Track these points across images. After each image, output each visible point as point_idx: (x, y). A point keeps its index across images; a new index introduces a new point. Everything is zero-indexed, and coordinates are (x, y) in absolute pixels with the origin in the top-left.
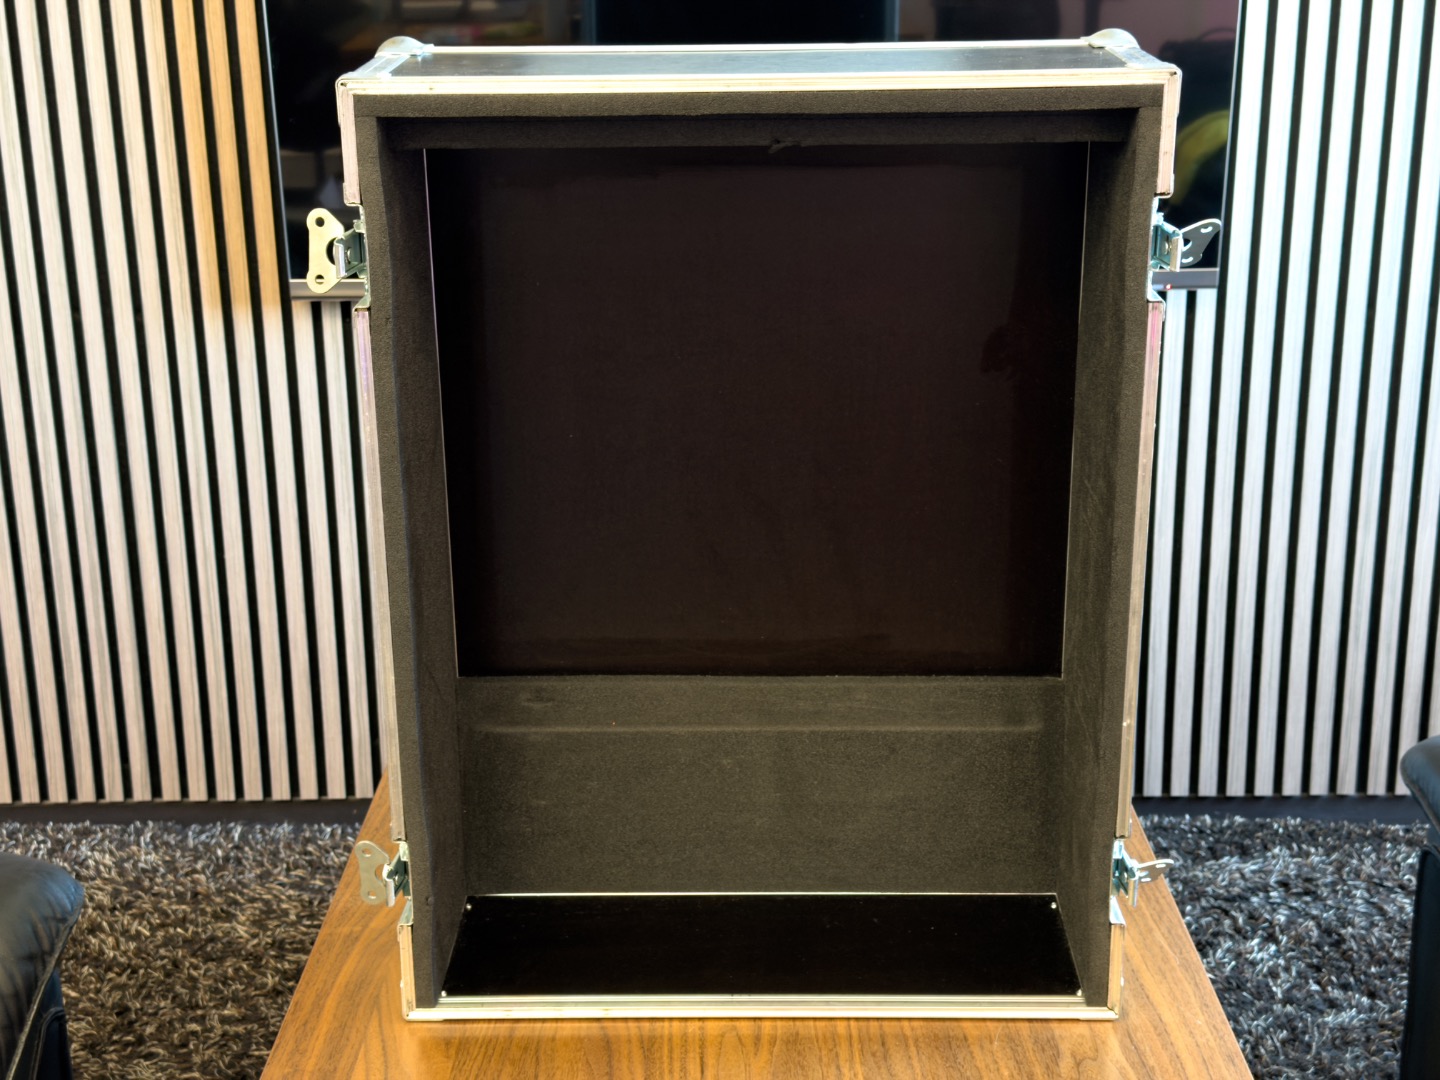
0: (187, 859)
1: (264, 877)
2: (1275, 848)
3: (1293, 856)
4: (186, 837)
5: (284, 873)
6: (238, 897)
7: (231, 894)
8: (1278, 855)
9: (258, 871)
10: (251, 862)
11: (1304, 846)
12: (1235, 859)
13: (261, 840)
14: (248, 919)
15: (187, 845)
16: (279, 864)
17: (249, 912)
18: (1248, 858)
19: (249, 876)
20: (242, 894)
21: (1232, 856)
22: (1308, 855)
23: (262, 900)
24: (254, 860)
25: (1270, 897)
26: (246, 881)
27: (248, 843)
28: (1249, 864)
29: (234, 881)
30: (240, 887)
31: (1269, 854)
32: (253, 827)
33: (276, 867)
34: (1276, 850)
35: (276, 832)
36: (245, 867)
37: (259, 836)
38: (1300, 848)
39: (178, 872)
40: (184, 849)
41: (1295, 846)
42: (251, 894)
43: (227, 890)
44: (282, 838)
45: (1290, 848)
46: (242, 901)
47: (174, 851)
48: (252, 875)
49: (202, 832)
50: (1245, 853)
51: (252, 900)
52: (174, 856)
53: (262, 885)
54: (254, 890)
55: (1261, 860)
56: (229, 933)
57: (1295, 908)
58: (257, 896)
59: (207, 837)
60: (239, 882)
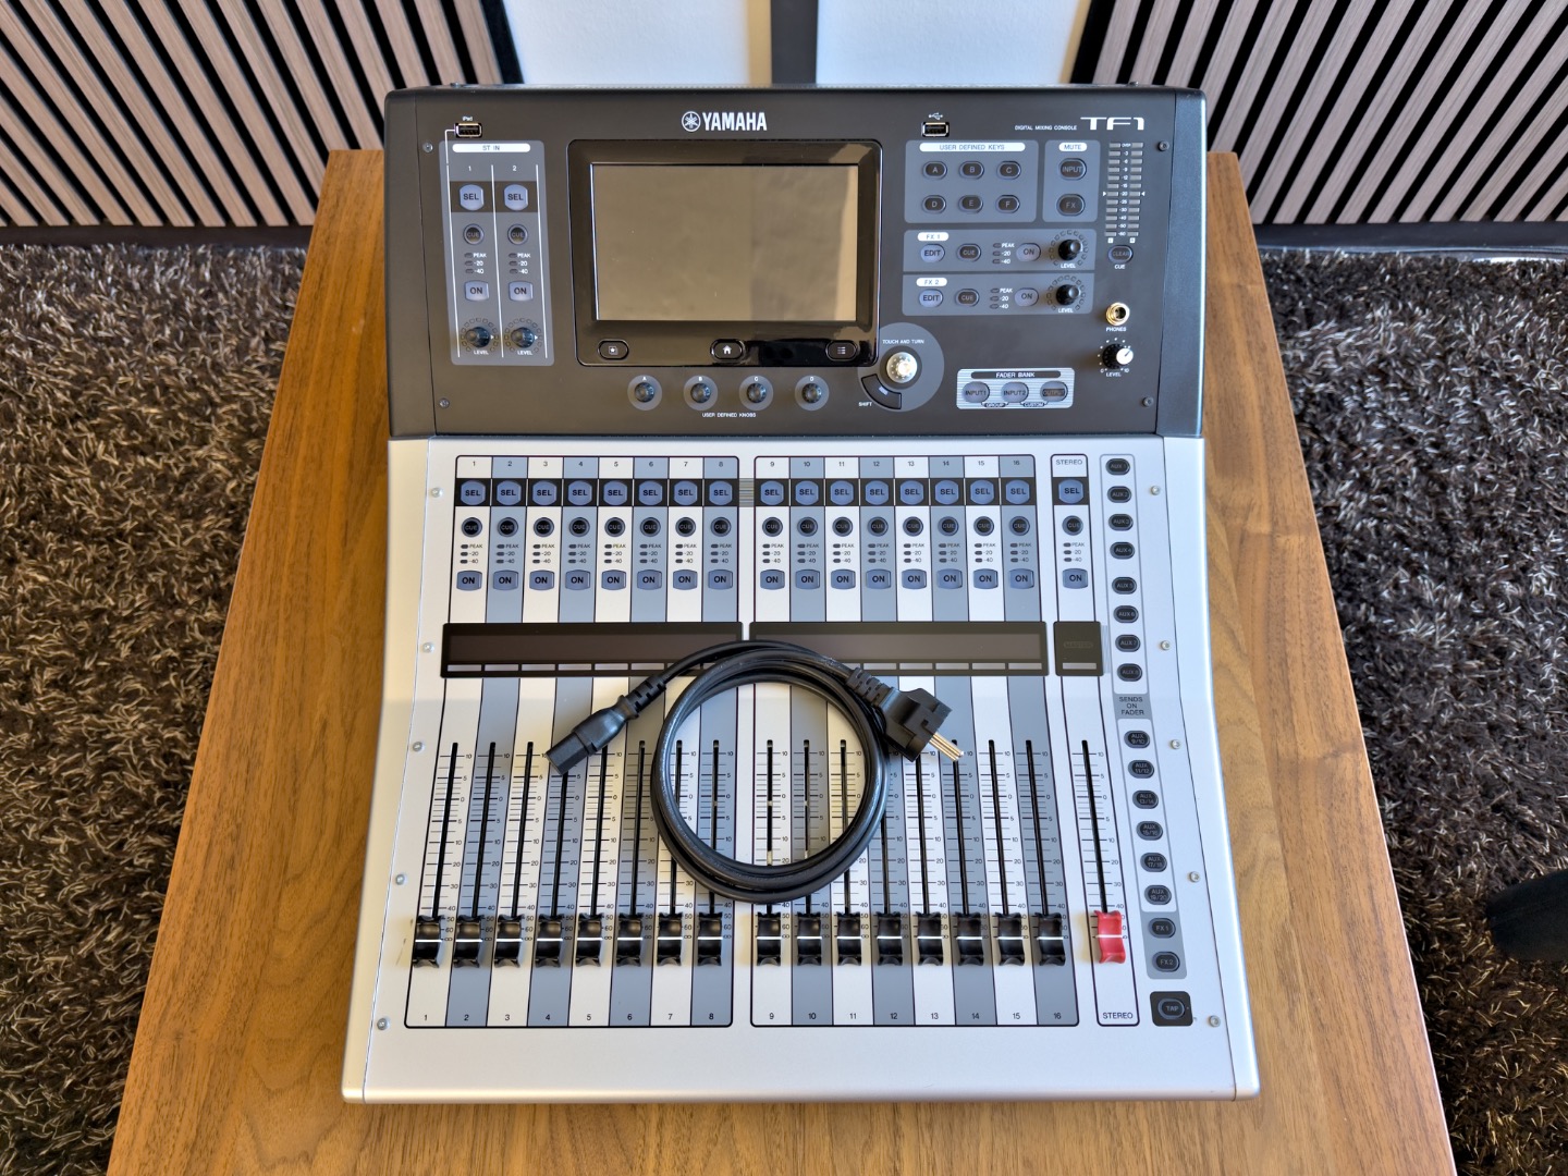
0: (155, 317)
1: (241, 351)
2: (1378, 308)
3: (1394, 319)
4: (152, 271)
5: (262, 347)
6: (213, 394)
7: (206, 387)
8: (1380, 320)
9: (234, 341)
10: (225, 322)
11: (1410, 304)
12: (1332, 324)
13: (235, 279)
14: (224, 437)
15: (153, 289)
16: (257, 330)
17: (226, 424)
18: (1346, 323)
19: (224, 351)
20: (216, 386)
21: (1328, 320)
22: (1412, 319)
23: (241, 398)
24: (229, 320)
25: (1365, 399)
26: (221, 360)
27: (222, 288)
28: (1344, 334)
29: (209, 360)
30: (214, 377)
31: (1369, 316)
32: (225, 256)
33: (254, 334)
34: (1378, 313)
35: (251, 264)
36: (219, 331)
37: (233, 271)
38: (1405, 306)
39: (146, 342)
40: (152, 297)
41: (1400, 306)
42: (229, 387)
43: (201, 379)
44: (259, 274)
45: (1393, 307)
46: (218, 400)
47: (140, 300)
48: (227, 350)
49: (168, 264)
50: (1343, 316)
51: (228, 399)
52: (140, 309)
53: (239, 371)
54: (228, 381)
55: (1359, 329)
56: (205, 462)
57: (1391, 418)
58: (234, 393)
59: (176, 273)
60: (215, 365)
